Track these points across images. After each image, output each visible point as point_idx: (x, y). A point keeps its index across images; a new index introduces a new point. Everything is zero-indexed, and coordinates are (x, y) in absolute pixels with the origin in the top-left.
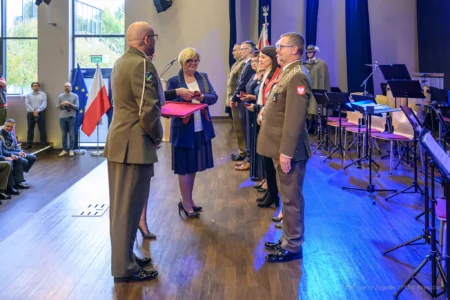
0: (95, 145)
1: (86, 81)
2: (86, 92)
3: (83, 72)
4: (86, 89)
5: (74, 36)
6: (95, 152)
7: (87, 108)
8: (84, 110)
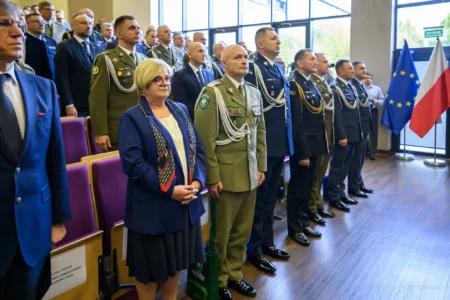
0: (432, 151)
1: (418, 65)
2: (416, 78)
3: (412, 52)
4: (415, 74)
5: (397, 7)
6: (431, 160)
7: (417, 99)
8: (413, 102)
